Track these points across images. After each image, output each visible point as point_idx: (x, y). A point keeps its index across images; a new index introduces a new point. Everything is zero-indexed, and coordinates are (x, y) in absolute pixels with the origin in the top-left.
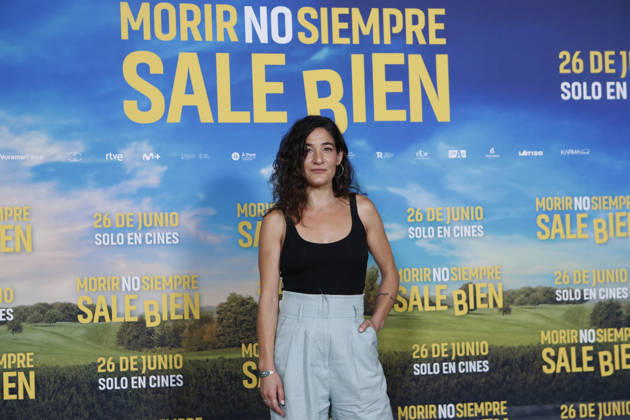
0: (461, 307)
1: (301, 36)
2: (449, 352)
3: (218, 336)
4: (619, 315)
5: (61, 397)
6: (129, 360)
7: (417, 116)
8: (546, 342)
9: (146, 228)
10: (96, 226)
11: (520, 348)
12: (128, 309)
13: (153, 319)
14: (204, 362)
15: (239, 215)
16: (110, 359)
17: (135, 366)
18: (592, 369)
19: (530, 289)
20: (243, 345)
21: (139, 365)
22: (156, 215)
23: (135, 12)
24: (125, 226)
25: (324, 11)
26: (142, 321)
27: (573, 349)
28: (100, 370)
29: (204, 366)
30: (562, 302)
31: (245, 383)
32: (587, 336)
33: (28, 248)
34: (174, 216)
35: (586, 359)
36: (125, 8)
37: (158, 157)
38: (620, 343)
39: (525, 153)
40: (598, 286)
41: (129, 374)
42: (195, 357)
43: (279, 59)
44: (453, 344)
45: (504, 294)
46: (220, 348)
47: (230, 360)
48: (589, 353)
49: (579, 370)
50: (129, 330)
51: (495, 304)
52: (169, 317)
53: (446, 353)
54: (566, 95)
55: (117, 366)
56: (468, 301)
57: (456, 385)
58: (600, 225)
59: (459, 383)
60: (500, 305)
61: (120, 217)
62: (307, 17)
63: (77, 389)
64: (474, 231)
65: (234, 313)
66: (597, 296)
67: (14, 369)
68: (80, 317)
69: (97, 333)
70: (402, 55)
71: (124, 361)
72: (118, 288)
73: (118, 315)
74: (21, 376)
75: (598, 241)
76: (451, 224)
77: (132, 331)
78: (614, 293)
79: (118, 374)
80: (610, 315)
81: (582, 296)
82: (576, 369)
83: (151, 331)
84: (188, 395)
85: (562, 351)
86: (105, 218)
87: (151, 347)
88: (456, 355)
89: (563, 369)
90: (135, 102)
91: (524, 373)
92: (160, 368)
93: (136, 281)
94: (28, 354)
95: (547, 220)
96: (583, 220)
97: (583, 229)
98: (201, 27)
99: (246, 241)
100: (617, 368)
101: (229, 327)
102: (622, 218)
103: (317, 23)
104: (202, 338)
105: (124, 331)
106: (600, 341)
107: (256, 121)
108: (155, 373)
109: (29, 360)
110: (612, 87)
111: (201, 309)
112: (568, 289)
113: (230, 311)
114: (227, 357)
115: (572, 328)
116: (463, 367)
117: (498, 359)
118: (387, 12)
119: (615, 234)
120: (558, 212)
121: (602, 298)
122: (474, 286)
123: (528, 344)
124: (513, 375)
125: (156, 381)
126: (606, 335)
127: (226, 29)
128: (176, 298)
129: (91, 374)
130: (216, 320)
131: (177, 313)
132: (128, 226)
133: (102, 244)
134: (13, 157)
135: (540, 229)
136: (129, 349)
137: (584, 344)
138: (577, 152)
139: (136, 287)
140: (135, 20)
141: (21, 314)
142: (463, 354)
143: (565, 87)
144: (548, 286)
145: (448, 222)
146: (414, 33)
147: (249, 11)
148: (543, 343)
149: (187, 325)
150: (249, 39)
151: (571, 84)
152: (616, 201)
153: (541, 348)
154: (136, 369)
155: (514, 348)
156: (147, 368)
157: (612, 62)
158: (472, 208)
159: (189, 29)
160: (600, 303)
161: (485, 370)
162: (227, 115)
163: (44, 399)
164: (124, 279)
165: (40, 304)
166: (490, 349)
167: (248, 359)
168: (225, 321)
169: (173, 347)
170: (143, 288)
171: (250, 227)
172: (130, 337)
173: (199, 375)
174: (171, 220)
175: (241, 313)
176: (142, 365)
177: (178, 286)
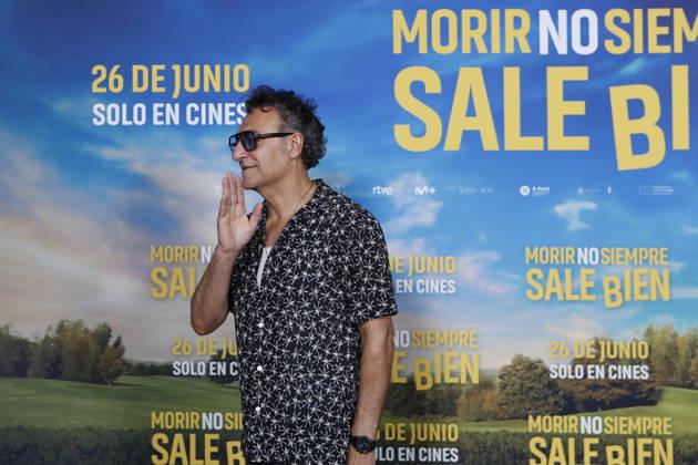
1: (609, 45)
3: (500, 405)
6: (395, 428)
9: (418, 274)
12: (395, 368)
13: (424, 381)
14: (482, 435)
15: (527, 261)
17: (402, 436)
20: (531, 418)
21: (407, 434)
22: (429, 259)
23: (410, 21)
24: (394, 272)
25: (638, 13)
26: (411, 382)
29: (482, 439)
31: (533, 463)
34: (450, 261)
36: (398, 16)
37: (433, 190)
41: (395, 444)
42: (472, 428)
43: (580, 74)
46: (502, 419)
47: (514, 434)
50: (396, 393)
52: (443, 380)
55: (383, 434)
62: (617, 21)
65: (520, 378)
71: (390, 428)
77: (399, 394)
79: (383, 444)
83: (422, 396)
87: (421, 414)
90: (407, 127)
92: (431, 439)
93: (405, 335)
98: (487, 37)
99: (535, 292)
101: (514, 394)
103: (629, 28)
104: (481, 407)
105: (391, 394)
107: (550, 148)
108: (425, 444)
111: (480, 372)
113: (514, 375)
114: (512, 430)
125: (427, 455)
127: (516, 39)
128: (451, 358)
130: (498, 386)
131: (452, 375)
132: (397, 271)
136: (396, 415)
139: (405, 342)
140: (410, 30)
147: (544, 15)
149: (464, 389)
150: (544, 50)
154: (404, 439)
156: (416, 439)
159: (472, 40)
162: (516, 141)
167: (535, 434)
168: (508, 387)
169: (446, 415)
170: (413, 344)
171: (540, 275)
172: (397, 401)
173: (477, 450)
174: (447, 266)
175: (528, 378)
176: (410, 435)
177: (454, 344)
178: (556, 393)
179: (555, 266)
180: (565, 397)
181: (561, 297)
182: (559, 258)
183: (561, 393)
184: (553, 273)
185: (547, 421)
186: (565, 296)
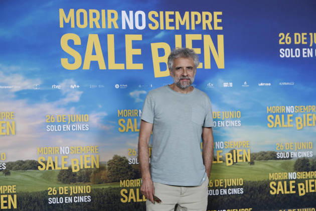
0: (229, 162)
1: (150, 26)
2: (224, 184)
3: (108, 176)
4: (308, 165)
5: (29, 207)
6: (63, 189)
7: (208, 66)
8: (272, 179)
9: (72, 122)
10: (47, 122)
11: (259, 181)
12: (63, 163)
13: (76, 168)
14: (101, 189)
15: (119, 116)
16: (54, 188)
17: (67, 192)
18: (294, 192)
19: (264, 152)
20: (121, 181)
21: (69, 191)
22: (77, 116)
23: (67, 14)
24: (62, 122)
25: (162, 13)
26: (70, 169)
27: (285, 182)
28: (49, 194)
29: (101, 191)
30: (280, 159)
31: (122, 200)
32: (292, 175)
33: (13, 132)
34: (86, 116)
35: (292, 187)
36: (61, 11)
37: (78, 86)
38: (308, 179)
39: (262, 84)
40: (298, 150)
41: (64, 196)
42: (97, 187)
43: (139, 37)
44: (226, 180)
45: (251, 155)
46: (109, 182)
47: (114, 188)
48: (293, 184)
49: (288, 192)
50: (64, 174)
51: (246, 160)
52: (84, 167)
53: (222, 184)
54: (282, 55)
55: (58, 192)
56: (233, 159)
57: (227, 200)
58: (299, 120)
59: (229, 199)
60: (249, 160)
61: (59, 117)
62: (153, 16)
63: (38, 203)
64: (236, 123)
65: (116, 165)
66: (297, 156)
67: (6, 193)
68: (39, 167)
69: (47, 175)
70: (200, 35)
71: (61, 189)
72: (58, 153)
73: (58, 167)
74: (10, 197)
75: (298, 128)
76: (225, 120)
78: (305, 154)
79: (58, 196)
80: (304, 165)
81: (290, 156)
82: (286, 192)
83: (75, 174)
84: (93, 206)
85: (280, 183)
86: (52, 118)
87: (75, 182)
88: (227, 186)
89: (280, 192)
90: (66, 60)
91: (261, 195)
92: (79, 193)
93: (67, 149)
94: (13, 186)
95: (273, 118)
96: (290, 118)
97: (290, 122)
98: (100, 21)
99: (122, 129)
100: (307, 191)
101: (114, 172)
102: (310, 117)
103: (158, 19)
104: (100, 178)
105: (61, 174)
106: (299, 178)
107: (127, 68)
108: (77, 195)
109: (13, 189)
110: (305, 51)
111: (100, 163)
112: (283, 152)
113: (114, 164)
114: (113, 187)
115: (284, 172)
116: (231, 191)
117: (248, 187)
118: (193, 13)
119: (306, 125)
120: (278, 114)
121: (300, 157)
122: (236, 151)
123: (263, 180)
124: (255, 195)
125: (77, 199)
126: (302, 175)
127: (112, 22)
128: (87, 158)
129: (44, 196)
130: (107, 168)
131: (88, 165)
132: (63, 121)
133: (50, 131)
134: (5, 87)
135: (269, 122)
136: (64, 183)
137: (291, 180)
138: (288, 84)
139: (67, 152)
140: (67, 18)
141: (9, 166)
142: (230, 185)
143: (282, 51)
144: (273, 151)
145: (223, 119)
146: (207, 24)
147: (124, 13)
148: (270, 179)
149: (93, 171)
150: (124, 27)
151: (285, 49)
152: (306, 108)
153: (269, 182)
154: (67, 193)
155: (256, 182)
156: (73, 193)
157: (305, 38)
158: (235, 112)
159: (94, 22)
160: (299, 159)
161: (241, 193)
162: (113, 66)
163: (21, 209)
164: (61, 148)
165: (19, 161)
166: (244, 182)
167: (123, 188)
168: (111, 169)
169: (85, 182)
170: (71, 152)
171: (124, 122)
172: (64, 177)
173: (99, 196)
174: (85, 118)
175: (120, 164)
176: (70, 191)
177: (88, 152)
178: (131, 170)
179: (130, 117)
180: (135, 172)
181: (132, 131)
182: (132, 114)
183: (133, 170)
184: (129, 120)
185: (128, 182)
186: (134, 130)
